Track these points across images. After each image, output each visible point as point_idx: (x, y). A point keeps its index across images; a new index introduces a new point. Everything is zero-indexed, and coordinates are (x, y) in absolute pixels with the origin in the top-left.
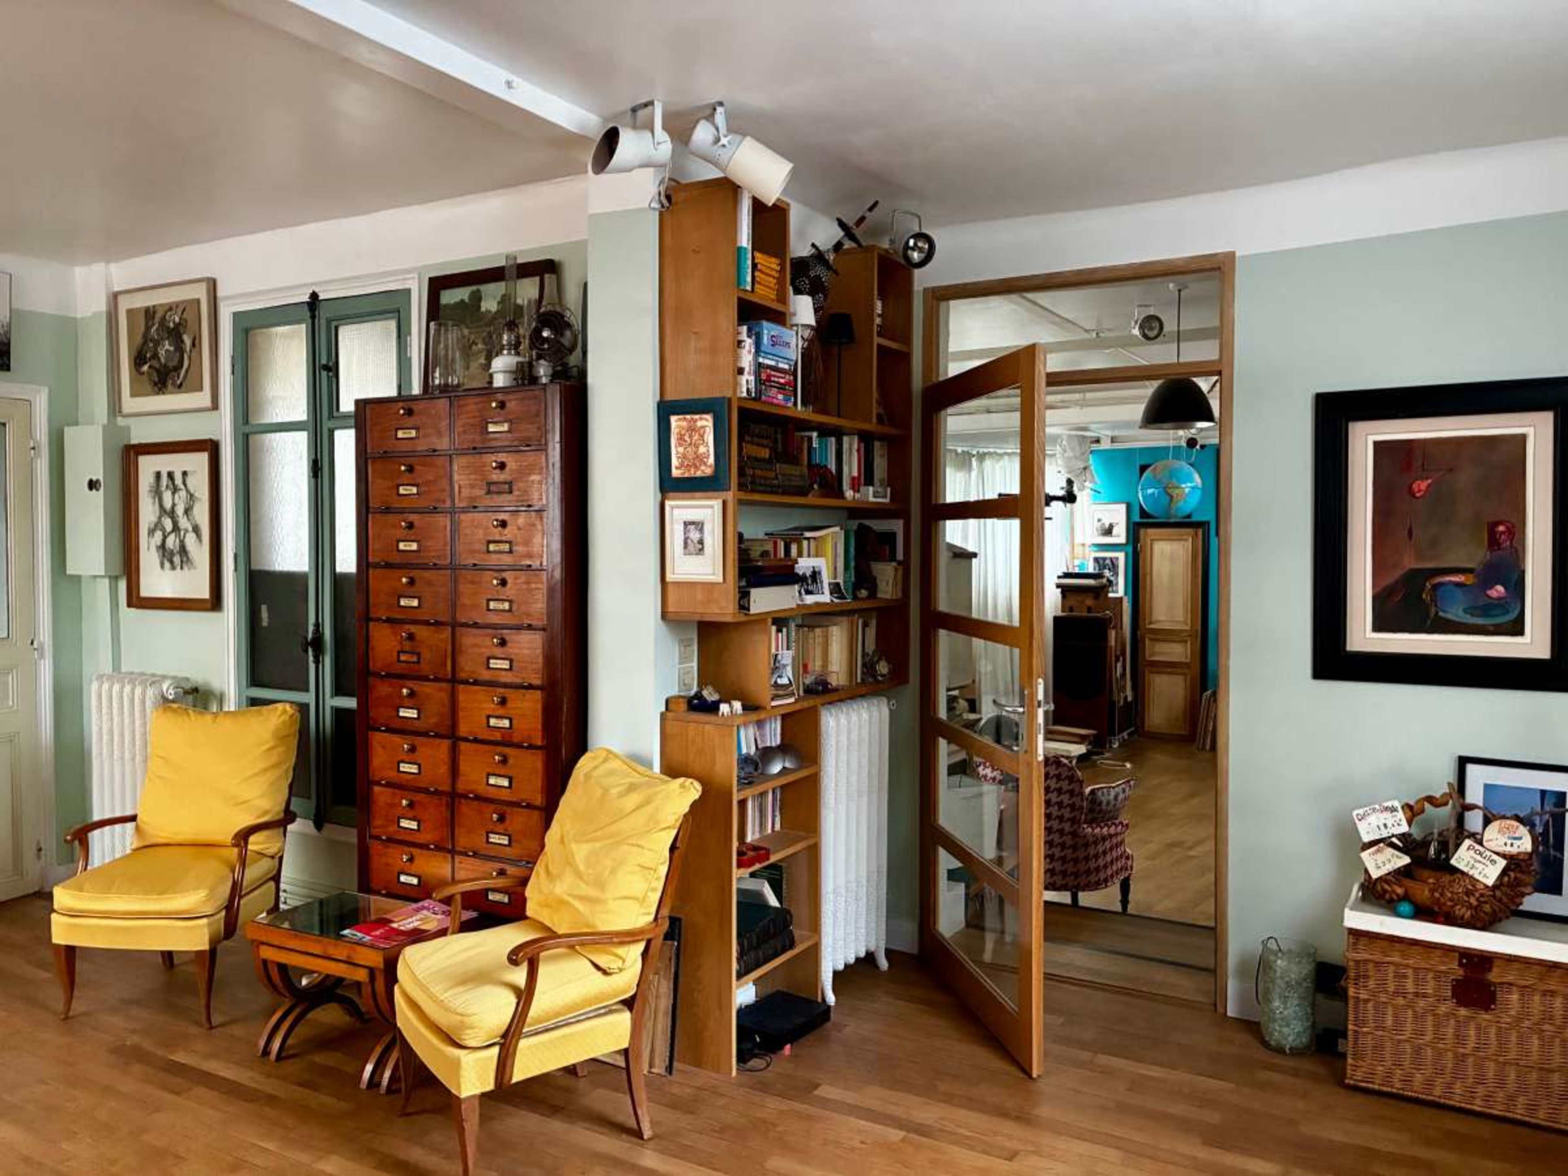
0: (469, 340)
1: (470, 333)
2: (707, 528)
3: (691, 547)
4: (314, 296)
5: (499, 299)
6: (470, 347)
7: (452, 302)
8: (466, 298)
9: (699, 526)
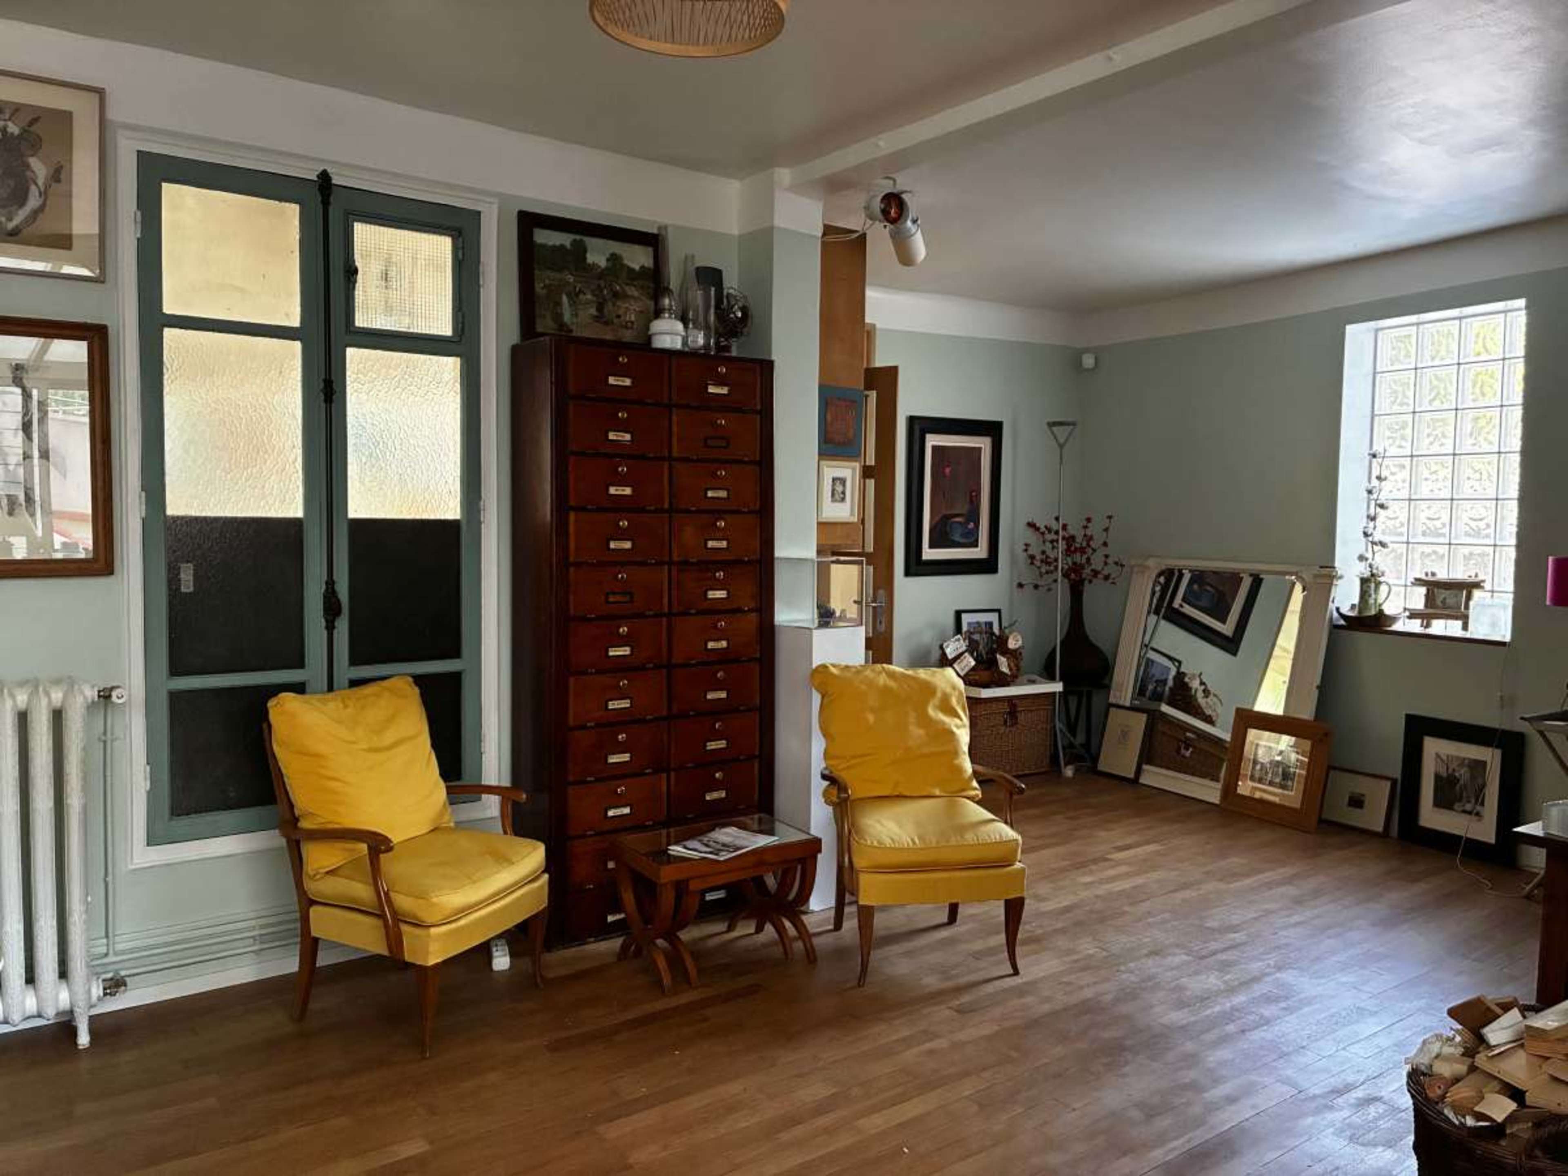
0: (575, 288)
1: (575, 281)
2: (848, 484)
3: (837, 497)
4: (325, 176)
5: (608, 256)
6: (577, 295)
7: (551, 243)
8: (568, 244)
9: (843, 481)
